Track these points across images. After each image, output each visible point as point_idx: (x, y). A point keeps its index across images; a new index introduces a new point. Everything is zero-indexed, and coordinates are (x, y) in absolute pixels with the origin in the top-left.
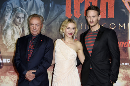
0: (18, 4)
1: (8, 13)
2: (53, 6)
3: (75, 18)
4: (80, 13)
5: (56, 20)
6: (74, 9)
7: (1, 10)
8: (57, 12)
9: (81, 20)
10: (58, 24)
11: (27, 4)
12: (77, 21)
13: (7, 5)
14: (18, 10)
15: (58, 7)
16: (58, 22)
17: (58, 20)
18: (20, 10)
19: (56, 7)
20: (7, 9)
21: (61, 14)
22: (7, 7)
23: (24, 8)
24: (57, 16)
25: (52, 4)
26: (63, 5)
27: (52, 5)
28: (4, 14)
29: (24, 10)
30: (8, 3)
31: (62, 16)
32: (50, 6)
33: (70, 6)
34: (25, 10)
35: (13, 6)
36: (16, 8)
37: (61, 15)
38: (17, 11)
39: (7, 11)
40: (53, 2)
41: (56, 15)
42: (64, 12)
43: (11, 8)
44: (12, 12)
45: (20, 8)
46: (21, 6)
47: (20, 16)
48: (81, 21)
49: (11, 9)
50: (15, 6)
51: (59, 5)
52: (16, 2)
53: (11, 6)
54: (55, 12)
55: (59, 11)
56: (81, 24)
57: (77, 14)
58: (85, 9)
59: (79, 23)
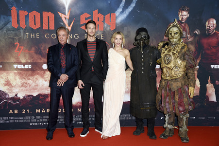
4: (25, 24)
5: (3, 29)
6: (19, 20)
10: (5, 33)
15: (4, 18)
16: (5, 31)
17: (5, 29)
26: (9, 16)
31: (9, 26)
33: (16, 18)
37: (8, 25)
41: (3, 25)
42: (10, 23)
48: (27, 31)
51: (5, 16)
54: (1, 22)
56: (27, 34)
57: (23, 24)
58: (30, 21)
59: (25, 32)
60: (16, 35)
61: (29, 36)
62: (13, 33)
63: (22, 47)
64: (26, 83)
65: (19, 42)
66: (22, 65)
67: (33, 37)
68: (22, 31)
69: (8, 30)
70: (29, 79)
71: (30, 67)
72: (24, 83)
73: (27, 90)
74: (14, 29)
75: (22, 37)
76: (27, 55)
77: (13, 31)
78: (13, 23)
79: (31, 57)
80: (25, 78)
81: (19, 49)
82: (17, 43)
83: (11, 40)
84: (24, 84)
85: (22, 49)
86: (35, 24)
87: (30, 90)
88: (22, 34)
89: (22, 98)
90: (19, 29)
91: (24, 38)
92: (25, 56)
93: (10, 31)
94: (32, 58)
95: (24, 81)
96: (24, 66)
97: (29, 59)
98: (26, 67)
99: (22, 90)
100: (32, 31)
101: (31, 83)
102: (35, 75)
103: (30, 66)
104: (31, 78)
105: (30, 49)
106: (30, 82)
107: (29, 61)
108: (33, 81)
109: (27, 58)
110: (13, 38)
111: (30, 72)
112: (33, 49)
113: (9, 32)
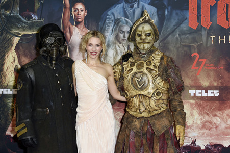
0: (122, 13)
1: (108, 26)
2: (171, 13)
3: (203, 29)
4: (211, 21)
5: (174, 33)
6: (201, 16)
7: (100, 23)
8: (175, 21)
9: (212, 31)
10: (177, 38)
11: (134, 12)
12: (206, 32)
13: (108, 15)
14: (121, 21)
15: (177, 14)
16: (178, 35)
17: (178, 33)
18: (125, 22)
19: (174, 14)
20: (107, 21)
21: (182, 24)
22: (108, 18)
23: (130, 18)
24: (176, 27)
25: (169, 10)
26: (185, 11)
27: (168, 12)
28: (103, 28)
29: (129, 21)
30: (109, 13)
31: (184, 27)
32: (166, 13)
33: (195, 12)
34: (132, 21)
35: (115, 16)
36: (119, 19)
37: (182, 26)
38: (120, 24)
39: (107, 24)
40: (170, 7)
41: (174, 26)
42: (186, 21)
43: (113, 19)
44: (114, 25)
45: (124, 18)
46: (126, 16)
47: (124, 30)
48: (213, 33)
49: (112, 21)
50: (117, 16)
51: (178, 11)
52: (119, 11)
53: (113, 17)
54: (172, 21)
55: (178, 19)
56: (213, 37)
57: (206, 22)
58: (218, 14)
59: (209, 35)
60: (194, 40)
61: (216, 40)
62: (190, 37)
63: (204, 61)
64: (210, 123)
65: (199, 53)
66: (203, 91)
67: (222, 41)
68: (204, 33)
69: (183, 33)
70: (216, 116)
71: (217, 95)
72: (206, 122)
73: (211, 135)
74: (191, 31)
75: (204, 44)
76: (212, 74)
77: (190, 33)
78: (191, 22)
79: (219, 76)
80: (207, 114)
81: (199, 64)
82: (195, 54)
83: (186, 49)
84: (207, 124)
85: (203, 64)
86: (227, 19)
87: (218, 135)
88: (204, 38)
89: (203, 148)
90: (199, 29)
91: (207, 45)
92: (208, 75)
93: (185, 34)
94: (221, 78)
95: (207, 118)
96: (206, 92)
97: (215, 80)
98: (210, 93)
99: (204, 133)
100: (222, 31)
101: (218, 123)
102: (225, 108)
103: (216, 93)
104: (218, 113)
105: (217, 64)
106: (217, 120)
107: (215, 84)
108: (222, 119)
109: (212, 79)
110: (189, 47)
111: (217, 104)
112: (223, 62)
113: (183, 36)
